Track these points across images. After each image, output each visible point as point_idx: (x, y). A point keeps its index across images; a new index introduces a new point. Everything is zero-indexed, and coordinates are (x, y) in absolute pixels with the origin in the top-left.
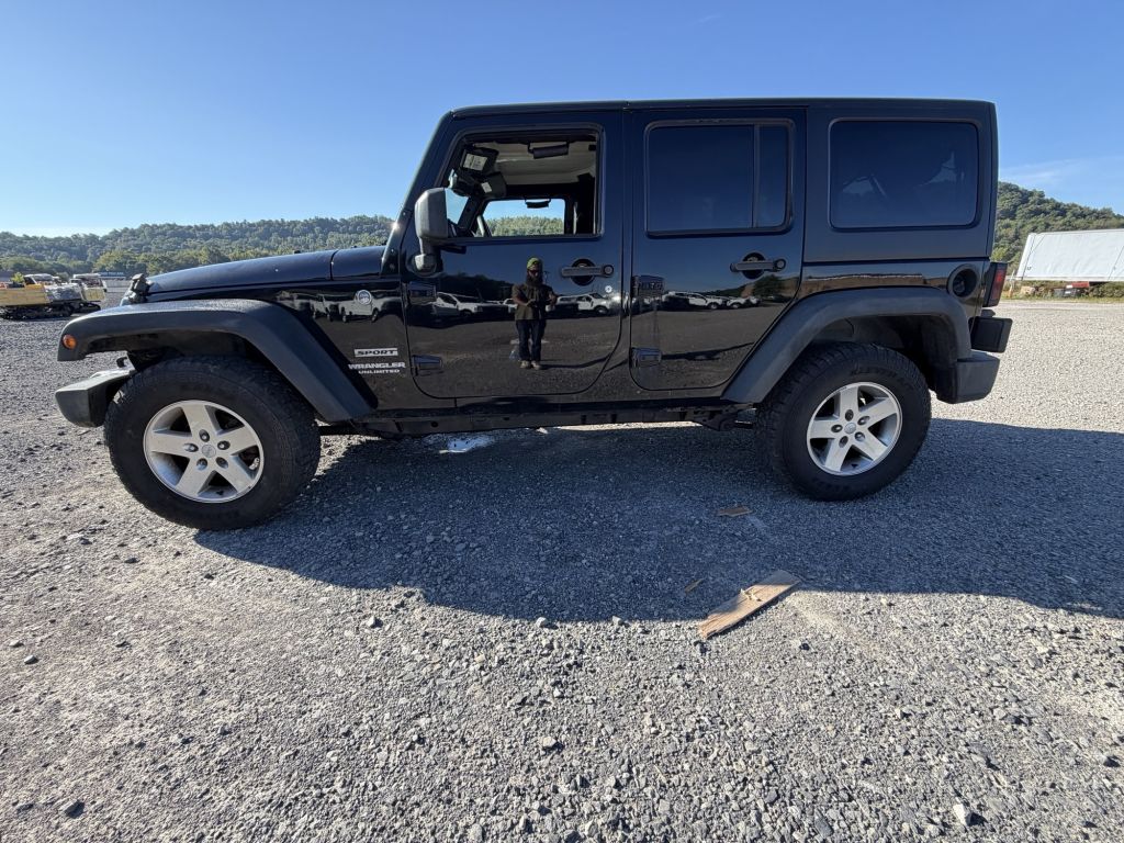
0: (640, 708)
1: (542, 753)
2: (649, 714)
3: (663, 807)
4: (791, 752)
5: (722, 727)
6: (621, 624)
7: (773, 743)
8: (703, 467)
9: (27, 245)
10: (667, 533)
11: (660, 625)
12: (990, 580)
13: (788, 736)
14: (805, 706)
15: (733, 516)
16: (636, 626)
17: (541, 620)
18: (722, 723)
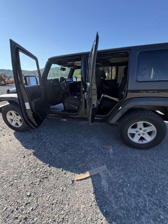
0: (50, 193)
1: (26, 196)
2: (50, 195)
3: (35, 219)
4: (70, 218)
5: (61, 204)
6: (62, 170)
7: (68, 214)
8: (110, 132)
9: (28, 72)
10: (89, 149)
11: (69, 173)
12: (163, 186)
13: (72, 213)
14: (83, 206)
15: (107, 148)
16: (64, 171)
17: (48, 165)
18: (62, 203)
